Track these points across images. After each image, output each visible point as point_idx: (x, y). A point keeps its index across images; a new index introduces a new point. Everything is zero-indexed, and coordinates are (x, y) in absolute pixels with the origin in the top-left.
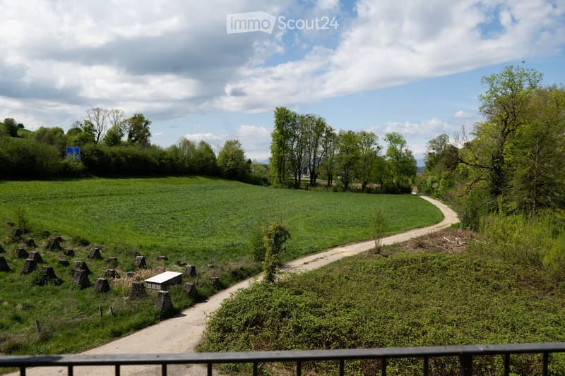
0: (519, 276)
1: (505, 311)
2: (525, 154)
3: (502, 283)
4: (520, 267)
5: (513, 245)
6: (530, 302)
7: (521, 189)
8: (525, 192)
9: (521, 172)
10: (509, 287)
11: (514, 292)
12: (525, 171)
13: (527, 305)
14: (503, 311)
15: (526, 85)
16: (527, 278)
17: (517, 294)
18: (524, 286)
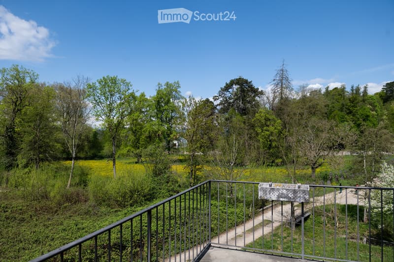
0: (36, 208)
1: (32, 233)
2: (30, 126)
3: (25, 216)
4: (36, 202)
5: (30, 189)
6: (46, 223)
7: (29, 150)
8: (31, 152)
9: (28, 138)
10: (31, 217)
11: (35, 219)
12: (31, 138)
13: (44, 225)
14: (31, 234)
15: (28, 80)
16: (41, 208)
17: (37, 220)
18: (40, 214)
